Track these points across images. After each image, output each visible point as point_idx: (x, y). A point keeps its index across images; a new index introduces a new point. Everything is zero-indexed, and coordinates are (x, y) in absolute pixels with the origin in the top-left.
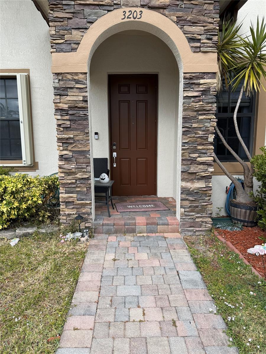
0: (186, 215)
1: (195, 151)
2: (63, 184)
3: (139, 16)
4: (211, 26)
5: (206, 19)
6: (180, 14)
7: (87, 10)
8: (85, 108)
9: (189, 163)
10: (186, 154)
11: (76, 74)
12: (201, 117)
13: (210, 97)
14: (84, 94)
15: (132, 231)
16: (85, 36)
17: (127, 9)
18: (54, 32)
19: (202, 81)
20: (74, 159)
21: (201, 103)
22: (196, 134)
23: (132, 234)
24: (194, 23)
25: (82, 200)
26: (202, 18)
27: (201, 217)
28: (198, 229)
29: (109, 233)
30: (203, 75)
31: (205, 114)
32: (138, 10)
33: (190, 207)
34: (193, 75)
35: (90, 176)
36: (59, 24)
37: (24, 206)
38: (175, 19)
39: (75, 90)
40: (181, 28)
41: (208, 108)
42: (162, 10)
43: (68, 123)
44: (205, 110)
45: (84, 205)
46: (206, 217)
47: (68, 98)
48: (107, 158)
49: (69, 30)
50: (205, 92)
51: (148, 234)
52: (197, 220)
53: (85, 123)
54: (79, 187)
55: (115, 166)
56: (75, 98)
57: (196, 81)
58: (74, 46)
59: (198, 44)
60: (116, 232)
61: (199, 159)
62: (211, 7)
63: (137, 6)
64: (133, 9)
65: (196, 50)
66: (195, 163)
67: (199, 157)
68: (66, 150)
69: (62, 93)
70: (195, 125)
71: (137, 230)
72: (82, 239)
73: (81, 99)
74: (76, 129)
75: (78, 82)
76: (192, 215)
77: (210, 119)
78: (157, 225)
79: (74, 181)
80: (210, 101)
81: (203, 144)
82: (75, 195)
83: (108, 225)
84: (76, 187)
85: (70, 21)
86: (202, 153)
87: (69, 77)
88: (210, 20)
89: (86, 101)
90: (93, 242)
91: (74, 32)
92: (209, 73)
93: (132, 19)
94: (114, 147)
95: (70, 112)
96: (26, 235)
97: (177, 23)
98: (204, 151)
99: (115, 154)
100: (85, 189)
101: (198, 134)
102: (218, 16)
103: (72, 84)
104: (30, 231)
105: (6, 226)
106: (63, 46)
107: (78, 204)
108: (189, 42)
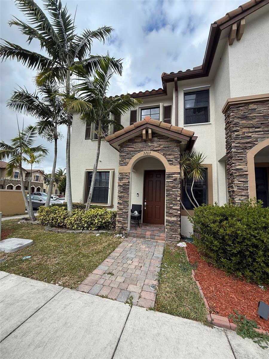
0: (168, 233)
1: (172, 204)
2: (118, 214)
3: (149, 154)
4: (177, 156)
5: (175, 153)
6: (164, 152)
7: (132, 153)
8: (129, 185)
9: (169, 209)
10: (167, 205)
11: (126, 173)
12: (173, 190)
13: (177, 182)
14: (129, 180)
15: (144, 237)
16: (130, 160)
17: (145, 152)
18: (120, 160)
19: (173, 176)
20: (123, 204)
21: (174, 184)
22: (172, 196)
23: (143, 239)
24: (170, 155)
25: (124, 221)
26: (173, 153)
27: (175, 234)
28: (173, 240)
29: (134, 237)
30: (174, 173)
31: (175, 189)
32: (149, 151)
33: (170, 229)
34: (170, 173)
35: (128, 211)
36: (122, 157)
37: (104, 221)
38: (163, 154)
39: (125, 179)
40: (165, 157)
41: (176, 186)
42: (158, 151)
43: (122, 190)
44: (175, 187)
45: (125, 223)
46: (177, 235)
47: (123, 181)
48: (141, 205)
49: (125, 159)
50: (175, 180)
51: (151, 240)
52: (173, 235)
53: (128, 190)
54: (124, 215)
55: (145, 209)
56: (125, 181)
57: (171, 176)
58: (126, 164)
59: (172, 162)
60: (137, 237)
61: (173, 207)
62: (177, 149)
63: (149, 150)
64: (147, 151)
65: (171, 164)
66: (172, 209)
67: (173, 206)
68: (120, 200)
69: (121, 179)
70: (171, 193)
71: (146, 237)
72: (122, 237)
73: (127, 181)
74: (125, 193)
75: (127, 176)
76: (171, 233)
77: (178, 191)
78: (155, 236)
79: (122, 213)
80: (177, 183)
81: (175, 201)
82: (122, 219)
83: (134, 233)
84: (123, 215)
85: (126, 156)
86: (174, 205)
87: (124, 174)
88: (176, 154)
89: (129, 182)
90: (126, 239)
91: (127, 160)
92: (177, 173)
93: (147, 155)
94: (145, 200)
95: (123, 186)
96: (102, 233)
97: (163, 155)
98: (175, 204)
99: (145, 203)
100: (126, 216)
101: (173, 196)
102: (179, 152)
103: (125, 176)
104: (104, 232)
105: (96, 229)
106: (123, 164)
107: (123, 223)
108: (168, 161)
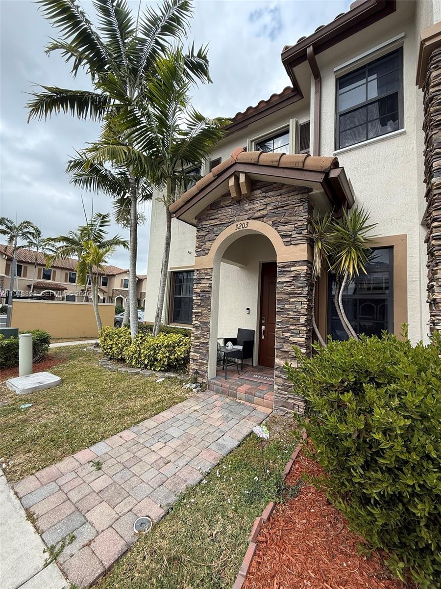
0: (279, 393)
1: (288, 330)
2: (194, 345)
3: (246, 226)
4: (300, 223)
5: (296, 218)
6: (274, 219)
7: (215, 229)
8: (209, 292)
9: (282, 341)
10: (279, 332)
11: (207, 269)
12: (292, 300)
13: (300, 282)
14: (210, 282)
15: (235, 396)
16: (213, 244)
17: (238, 223)
18: (197, 245)
19: (292, 269)
20: (200, 328)
21: (293, 287)
22: (288, 314)
23: (232, 398)
24: (286, 223)
25: (202, 360)
26: (293, 218)
27: (294, 399)
28: (289, 411)
29: (217, 392)
30: (294, 263)
31: (296, 297)
32: (245, 222)
33: (283, 385)
34: (285, 264)
35: (208, 342)
36: (200, 239)
37: (172, 357)
38: (271, 223)
39: (205, 280)
40: (276, 229)
41: (298, 292)
42: (262, 219)
43: (200, 302)
44: (295, 293)
45: (203, 364)
46: (298, 400)
47: (201, 285)
48: (254, 331)
49: (204, 242)
50: (296, 278)
51: (246, 403)
52: (289, 401)
53: (209, 302)
54: (201, 349)
55: (263, 338)
56: (204, 285)
57: (287, 269)
58: (206, 251)
59: (289, 239)
60: (223, 393)
61: (291, 339)
62: (301, 208)
63: (245, 220)
64: (242, 222)
65: (288, 244)
66: (288, 342)
67: (292, 336)
68: (197, 320)
69: (198, 282)
70: (287, 307)
71: (238, 396)
72: (194, 390)
73: (208, 285)
74: (203, 306)
75: (207, 274)
76: (284, 395)
77: (301, 302)
78: (254, 396)
79: (199, 344)
80: (301, 285)
81: (296, 325)
82: (198, 355)
83: (217, 385)
84: (200, 349)
85: (206, 237)
86: (293, 333)
87: (203, 271)
88: (300, 218)
89: (211, 287)
90: (200, 394)
91: (207, 243)
92: (299, 261)
93: (242, 229)
94: (263, 321)
95: (201, 295)
96: (169, 378)
97: (272, 226)
98: (296, 332)
99: (263, 327)
100: (205, 352)
101: (290, 315)
102: (307, 214)
103: (204, 276)
104: (172, 375)
105: (163, 369)
106: (201, 253)
107: (200, 362)
108: (282, 238)
